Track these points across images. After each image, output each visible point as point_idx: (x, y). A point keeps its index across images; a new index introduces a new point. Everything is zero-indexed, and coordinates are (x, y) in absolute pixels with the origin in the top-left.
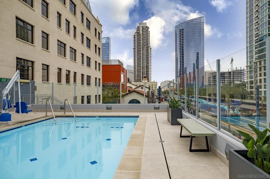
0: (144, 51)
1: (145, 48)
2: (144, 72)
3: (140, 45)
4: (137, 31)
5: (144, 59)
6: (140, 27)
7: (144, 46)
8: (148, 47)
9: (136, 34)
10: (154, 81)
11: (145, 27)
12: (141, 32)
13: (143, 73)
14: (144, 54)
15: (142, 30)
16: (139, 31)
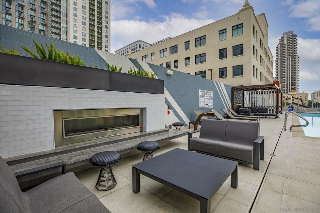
0: (290, 61)
1: (291, 58)
2: (290, 83)
3: (284, 56)
4: (281, 42)
5: (290, 69)
6: (284, 37)
7: (290, 56)
8: (295, 56)
9: (279, 46)
10: (304, 92)
11: (291, 36)
12: (286, 42)
13: (287, 84)
14: (290, 64)
15: (287, 40)
16: (283, 42)
